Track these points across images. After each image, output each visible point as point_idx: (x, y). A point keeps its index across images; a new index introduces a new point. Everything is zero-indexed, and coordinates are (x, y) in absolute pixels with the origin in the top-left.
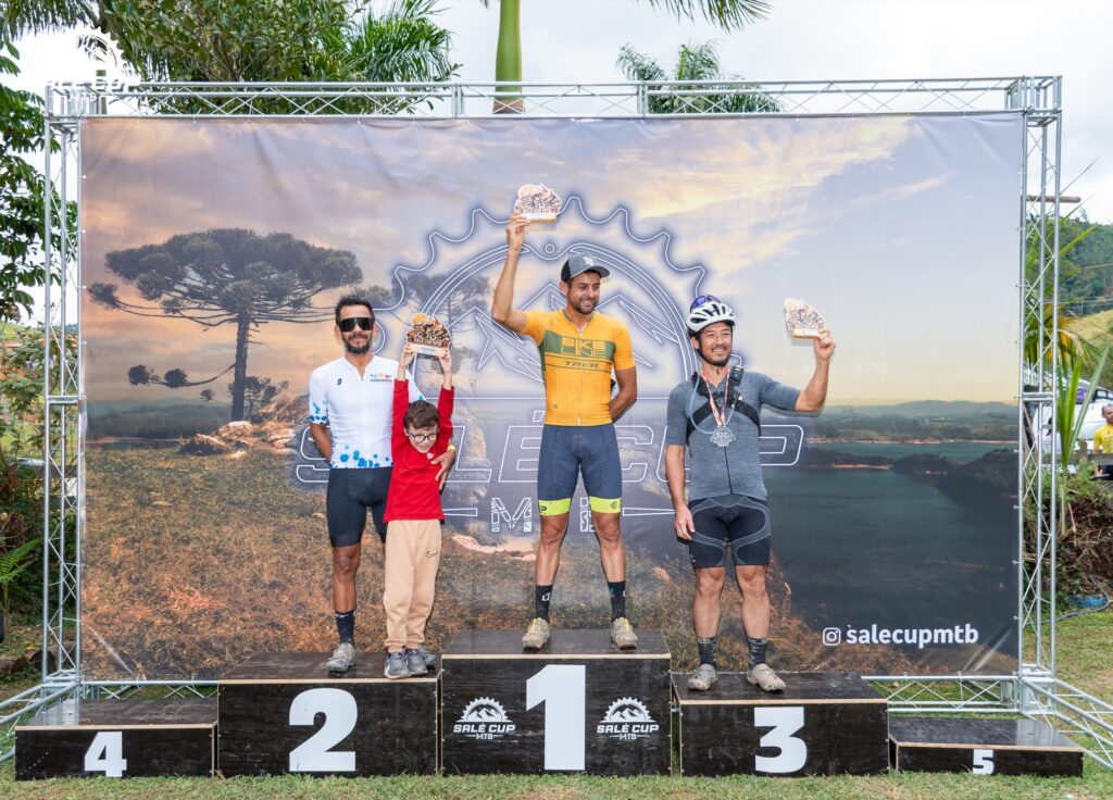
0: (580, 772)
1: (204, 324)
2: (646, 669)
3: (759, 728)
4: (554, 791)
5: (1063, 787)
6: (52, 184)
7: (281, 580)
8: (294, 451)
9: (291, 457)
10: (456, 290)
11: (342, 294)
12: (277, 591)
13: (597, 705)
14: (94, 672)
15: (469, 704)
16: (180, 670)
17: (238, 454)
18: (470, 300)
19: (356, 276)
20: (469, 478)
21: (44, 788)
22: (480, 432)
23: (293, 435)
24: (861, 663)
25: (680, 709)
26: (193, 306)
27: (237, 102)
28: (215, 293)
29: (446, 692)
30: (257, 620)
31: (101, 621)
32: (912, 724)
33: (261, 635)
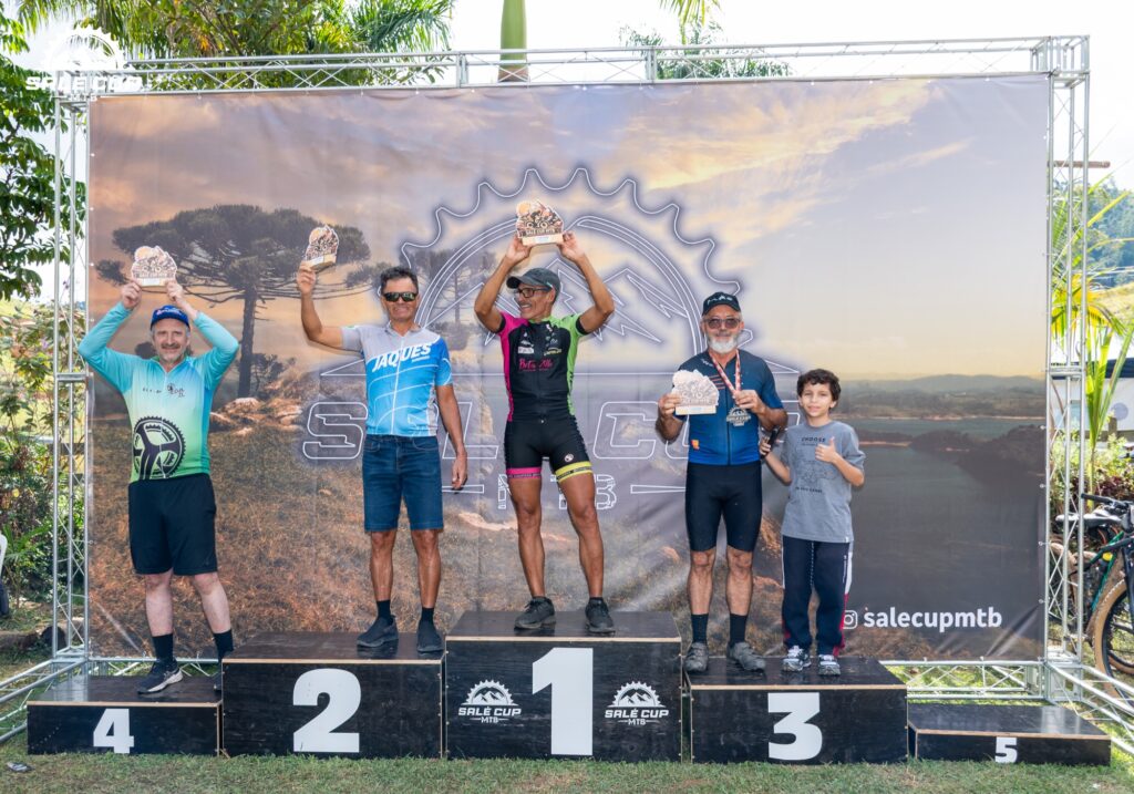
0: (588, 757)
1: (210, 300)
2: (656, 653)
3: (773, 714)
4: (560, 777)
5: (1089, 776)
6: (62, 163)
7: (288, 558)
8: (301, 428)
9: (297, 433)
10: (463, 266)
11: (350, 271)
12: (282, 569)
13: (605, 689)
14: (102, 648)
15: (473, 687)
16: (185, 648)
17: (244, 431)
18: (477, 275)
19: (363, 253)
20: (475, 454)
21: (55, 762)
22: (487, 408)
23: (300, 412)
24: (879, 647)
25: (691, 695)
26: (200, 282)
27: (240, 77)
28: (221, 269)
29: (450, 674)
30: (261, 598)
31: (109, 598)
32: (932, 711)
33: (266, 614)
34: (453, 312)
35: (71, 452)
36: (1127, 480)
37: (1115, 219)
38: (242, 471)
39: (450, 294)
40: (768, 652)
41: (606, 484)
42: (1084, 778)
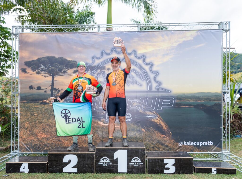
0: (126, 173)
1: (45, 76)
2: (140, 151)
3: (165, 164)
4: (120, 177)
6: (13, 47)
11: (74, 70)
14: (22, 151)
15: (102, 158)
16: (40, 150)
21: (12, 175)
24: (187, 150)
25: (147, 160)
26: (43, 73)
27: (52, 29)
28: (47, 70)
29: (97, 155)
30: (56, 140)
31: (23, 140)
32: (198, 163)
33: (57, 143)
35: (15, 109)
36: (239, 114)
37: (236, 59)
38: (52, 113)
40: (164, 150)
41: (129, 115)
42: (231, 177)
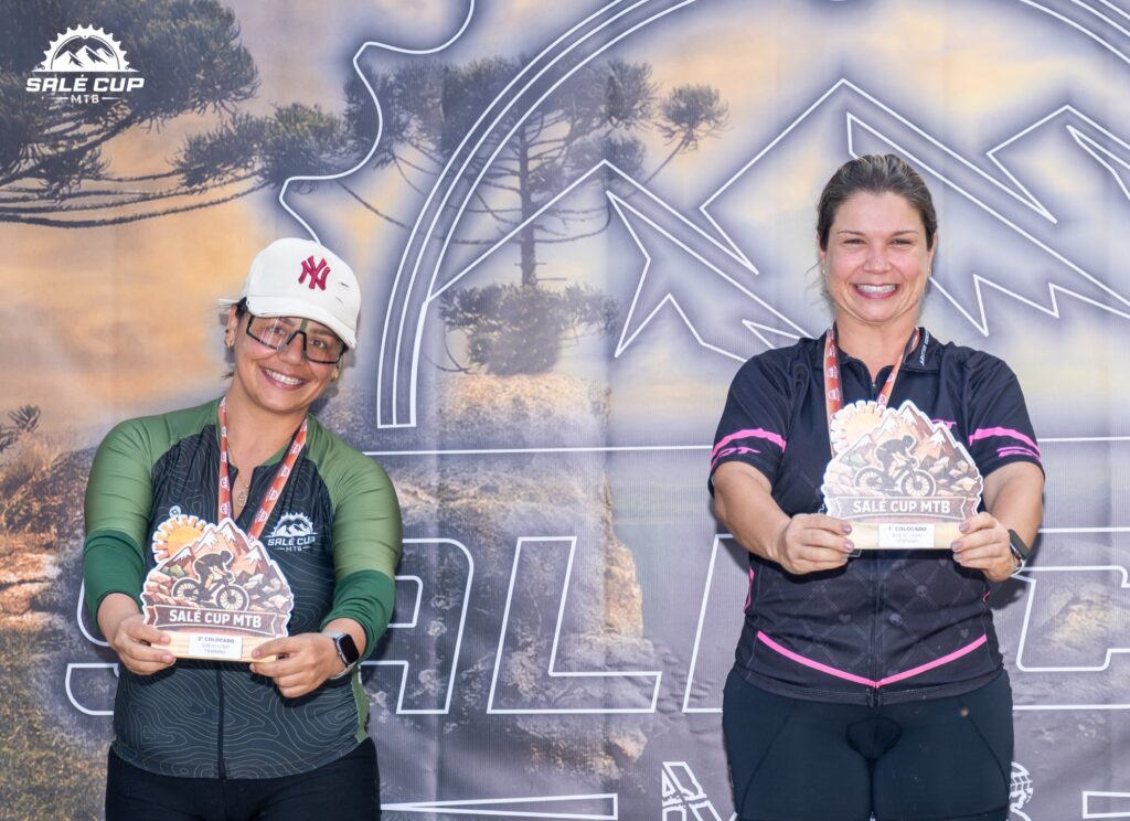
8: (58, 621)
9: (47, 637)
10: (546, 108)
11: (194, 134)
18: (590, 138)
19: (234, 75)
20: (588, 700)
22: (624, 554)
23: (54, 572)
34: (516, 256)
39: (505, 198)
